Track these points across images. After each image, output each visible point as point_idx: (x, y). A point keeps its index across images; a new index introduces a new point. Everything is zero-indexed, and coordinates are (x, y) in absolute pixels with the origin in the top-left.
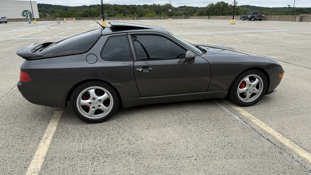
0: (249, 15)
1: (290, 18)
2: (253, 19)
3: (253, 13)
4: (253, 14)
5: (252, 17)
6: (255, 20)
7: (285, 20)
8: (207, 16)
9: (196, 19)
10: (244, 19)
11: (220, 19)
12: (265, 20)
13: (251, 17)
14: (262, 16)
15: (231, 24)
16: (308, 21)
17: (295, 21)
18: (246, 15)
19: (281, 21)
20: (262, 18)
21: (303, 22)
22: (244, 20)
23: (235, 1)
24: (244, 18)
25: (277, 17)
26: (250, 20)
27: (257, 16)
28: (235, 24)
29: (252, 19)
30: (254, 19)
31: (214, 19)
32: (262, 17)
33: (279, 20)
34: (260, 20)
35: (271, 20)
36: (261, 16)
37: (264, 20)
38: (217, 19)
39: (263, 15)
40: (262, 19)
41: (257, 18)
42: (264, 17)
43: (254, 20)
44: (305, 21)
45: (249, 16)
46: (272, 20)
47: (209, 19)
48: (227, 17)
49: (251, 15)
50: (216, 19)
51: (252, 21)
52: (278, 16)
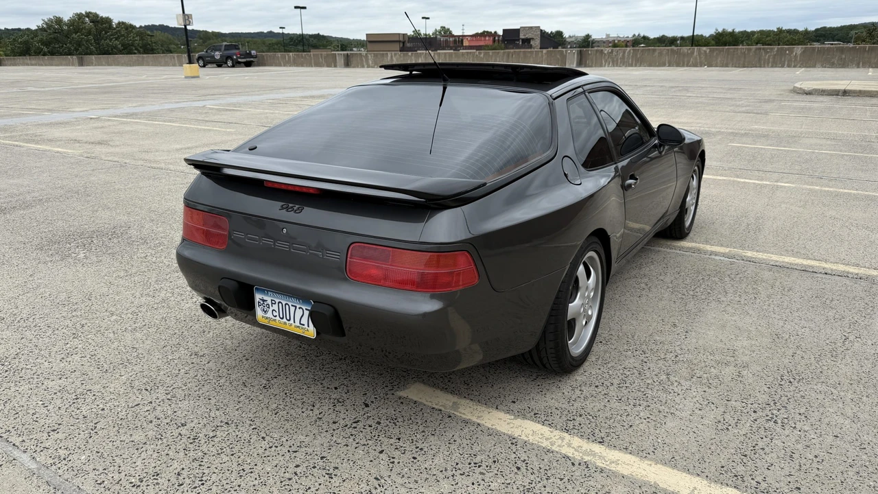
0: (217, 53)
1: (321, 60)
2: (230, 63)
3: (226, 45)
4: (225, 50)
5: (225, 58)
6: (236, 64)
7: (310, 65)
8: (74, 57)
9: (32, 65)
10: (204, 63)
11: (122, 65)
12: (261, 63)
13: (221, 56)
14: (250, 53)
15: (186, 77)
16: (363, 67)
17: (335, 66)
18: (207, 52)
19: (302, 66)
20: (252, 59)
21: (353, 67)
22: (204, 66)
23: (186, 13)
24: (203, 60)
25: (289, 57)
26: (219, 66)
27: (241, 55)
28: (198, 77)
29: (226, 63)
30: (233, 63)
31: (100, 64)
32: (252, 57)
33: (296, 63)
34: (248, 64)
35: (276, 66)
36: (249, 55)
37: (259, 65)
38: (111, 65)
39: (253, 52)
40: (252, 61)
41: (239, 60)
42: (256, 57)
43: (233, 66)
44: (358, 67)
45: (217, 55)
46: (280, 65)
47: (81, 64)
48: (143, 58)
49: (220, 50)
50: (109, 64)
51: (229, 67)
52: (291, 54)
